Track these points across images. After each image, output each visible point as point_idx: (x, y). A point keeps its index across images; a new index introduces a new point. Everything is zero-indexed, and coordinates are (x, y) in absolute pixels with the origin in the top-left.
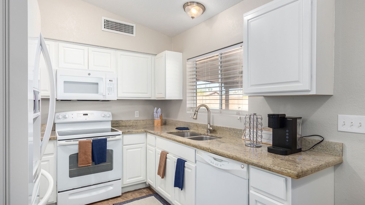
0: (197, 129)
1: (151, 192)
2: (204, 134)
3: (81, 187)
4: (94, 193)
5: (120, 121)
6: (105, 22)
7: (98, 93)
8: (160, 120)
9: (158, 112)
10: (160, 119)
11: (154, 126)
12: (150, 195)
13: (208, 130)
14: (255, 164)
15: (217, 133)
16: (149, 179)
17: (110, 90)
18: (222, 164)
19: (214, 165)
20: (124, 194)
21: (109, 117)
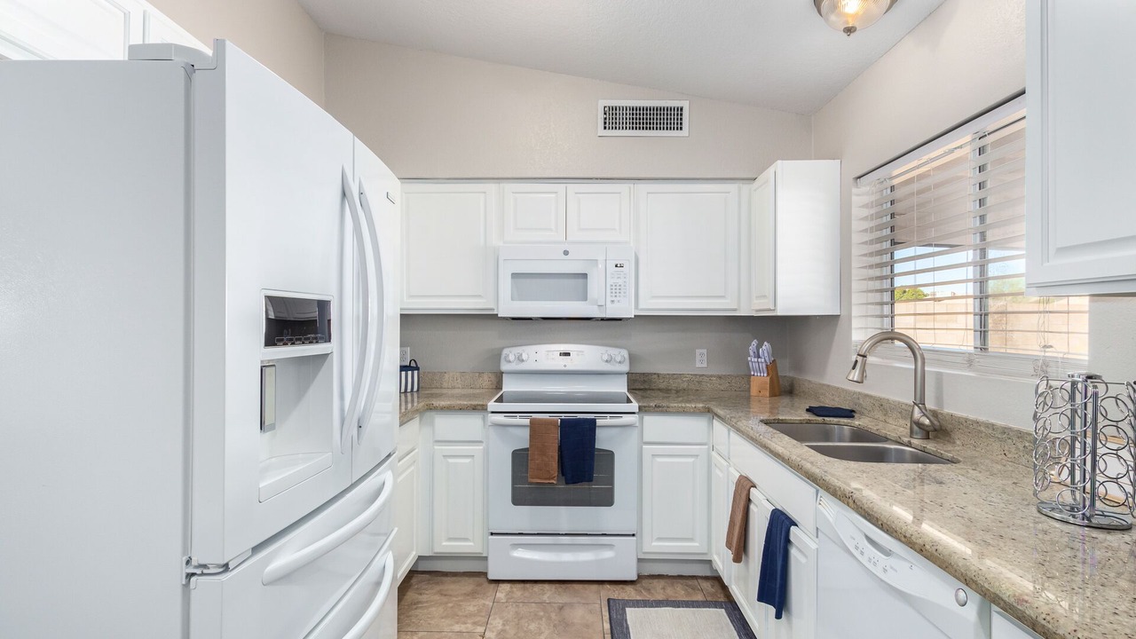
0: (882, 418)
1: (722, 596)
2: (899, 440)
3: (538, 534)
4: (567, 557)
5: (651, 374)
6: (605, 114)
7: (585, 299)
8: (768, 379)
9: (760, 355)
10: (768, 374)
11: (748, 398)
12: (716, 604)
13: (915, 428)
14: (1005, 602)
15: (954, 443)
16: (716, 554)
17: (618, 291)
18: (892, 568)
19: (864, 560)
20: (646, 581)
21: (620, 362)
